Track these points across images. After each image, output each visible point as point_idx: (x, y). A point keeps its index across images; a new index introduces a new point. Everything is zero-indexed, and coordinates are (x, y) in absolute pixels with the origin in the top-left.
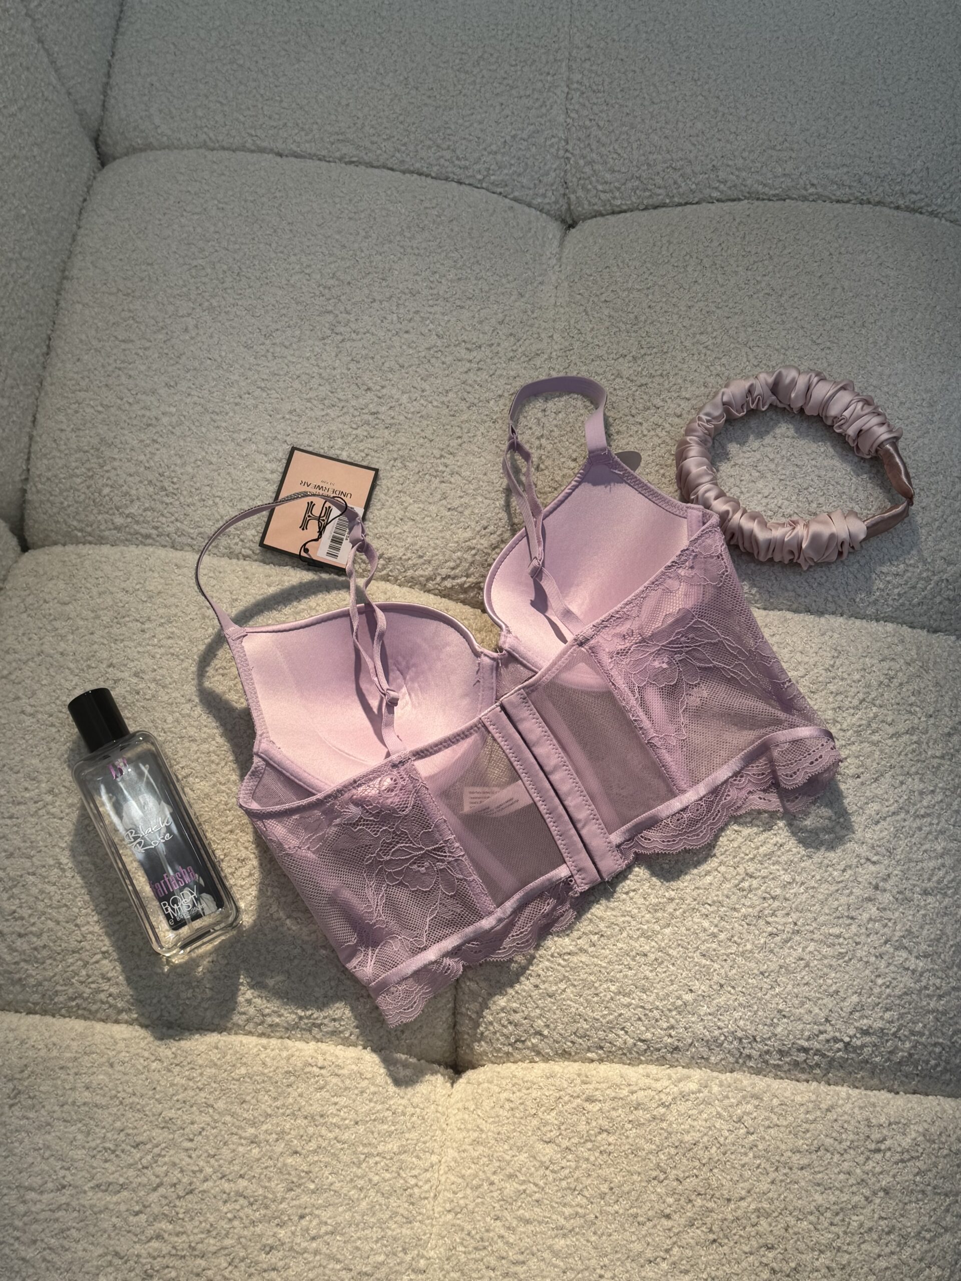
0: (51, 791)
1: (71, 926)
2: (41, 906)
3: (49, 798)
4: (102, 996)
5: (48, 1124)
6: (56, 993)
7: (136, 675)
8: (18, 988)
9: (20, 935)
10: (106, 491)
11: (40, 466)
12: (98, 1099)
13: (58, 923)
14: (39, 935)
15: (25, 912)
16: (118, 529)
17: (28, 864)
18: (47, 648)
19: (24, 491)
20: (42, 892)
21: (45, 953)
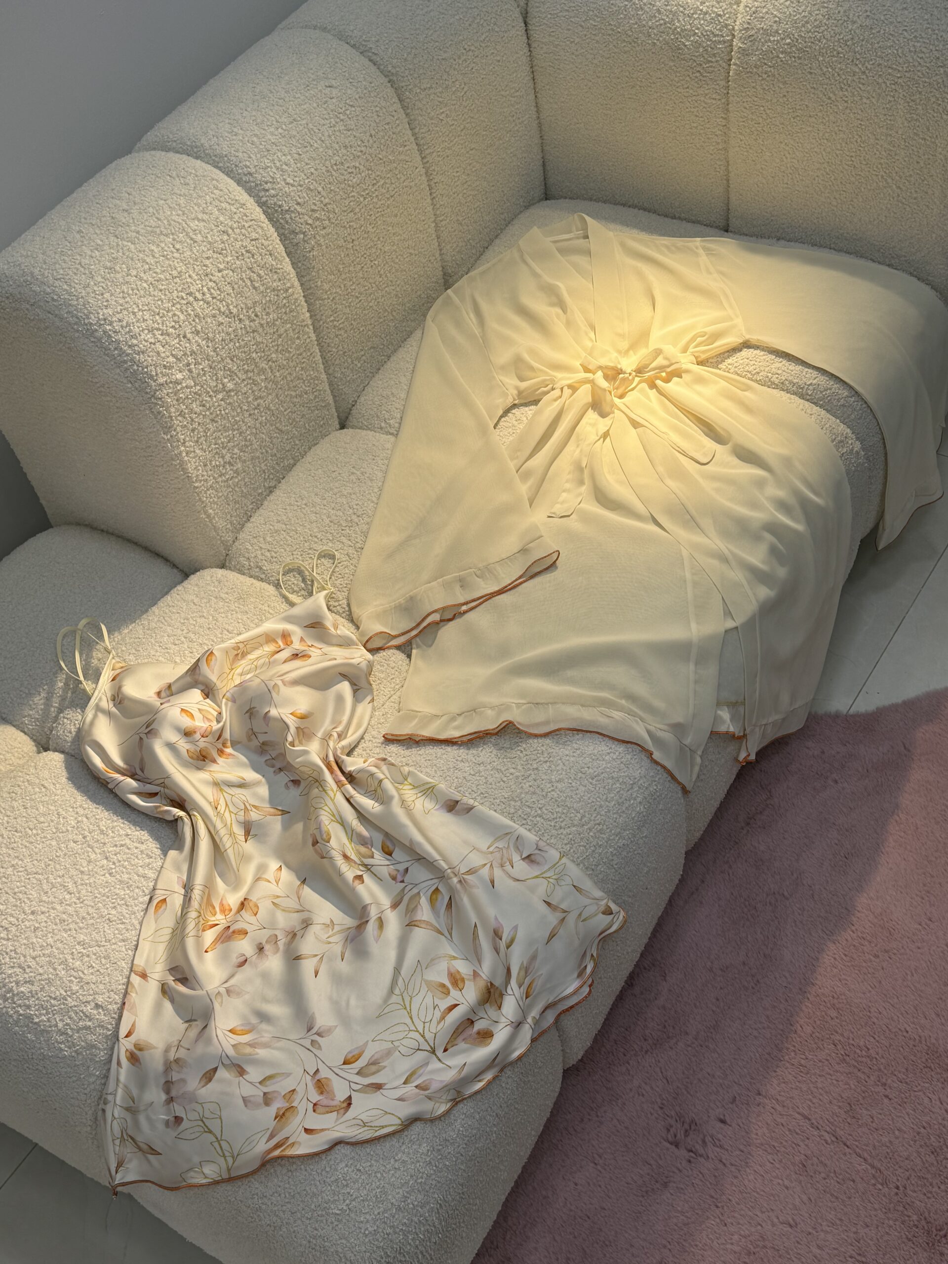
0: (306, 504)
1: (290, 553)
2: (282, 543)
3: (304, 506)
4: (290, 583)
5: (246, 612)
6: (272, 576)
7: (362, 473)
8: (258, 570)
9: (268, 551)
10: (384, 412)
11: (362, 399)
12: (271, 611)
13: (285, 551)
14: (276, 553)
15: (275, 543)
16: (381, 428)
17: (284, 526)
18: (331, 456)
19: (351, 410)
20: (285, 538)
21: (275, 560)
